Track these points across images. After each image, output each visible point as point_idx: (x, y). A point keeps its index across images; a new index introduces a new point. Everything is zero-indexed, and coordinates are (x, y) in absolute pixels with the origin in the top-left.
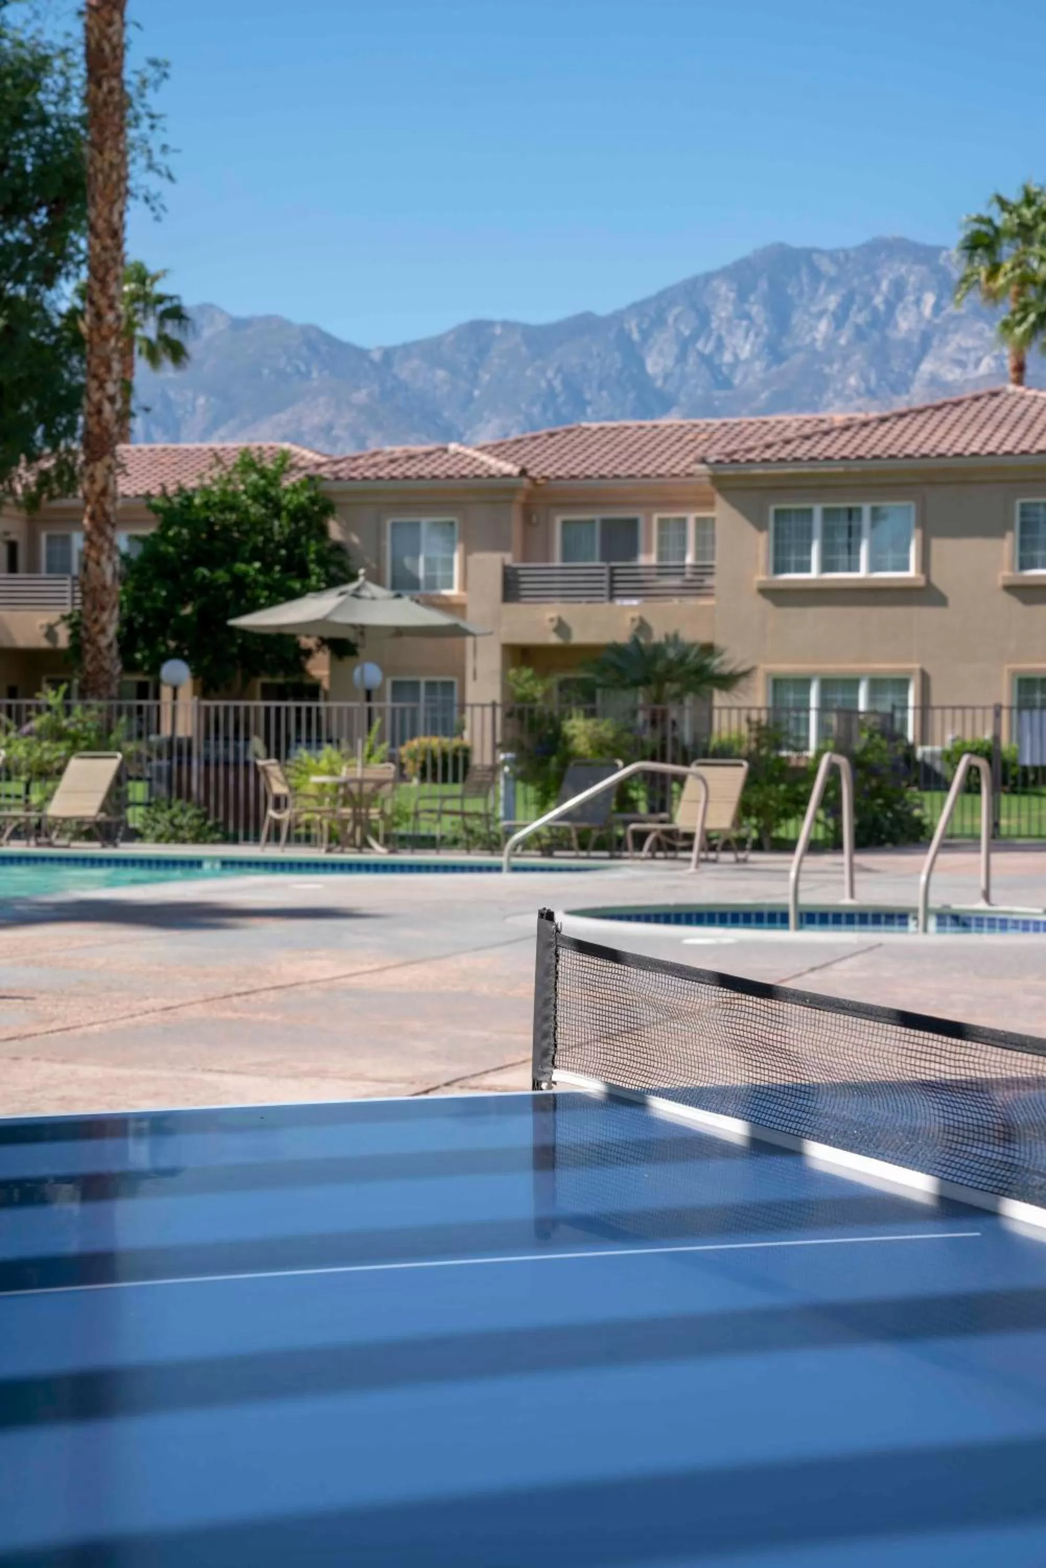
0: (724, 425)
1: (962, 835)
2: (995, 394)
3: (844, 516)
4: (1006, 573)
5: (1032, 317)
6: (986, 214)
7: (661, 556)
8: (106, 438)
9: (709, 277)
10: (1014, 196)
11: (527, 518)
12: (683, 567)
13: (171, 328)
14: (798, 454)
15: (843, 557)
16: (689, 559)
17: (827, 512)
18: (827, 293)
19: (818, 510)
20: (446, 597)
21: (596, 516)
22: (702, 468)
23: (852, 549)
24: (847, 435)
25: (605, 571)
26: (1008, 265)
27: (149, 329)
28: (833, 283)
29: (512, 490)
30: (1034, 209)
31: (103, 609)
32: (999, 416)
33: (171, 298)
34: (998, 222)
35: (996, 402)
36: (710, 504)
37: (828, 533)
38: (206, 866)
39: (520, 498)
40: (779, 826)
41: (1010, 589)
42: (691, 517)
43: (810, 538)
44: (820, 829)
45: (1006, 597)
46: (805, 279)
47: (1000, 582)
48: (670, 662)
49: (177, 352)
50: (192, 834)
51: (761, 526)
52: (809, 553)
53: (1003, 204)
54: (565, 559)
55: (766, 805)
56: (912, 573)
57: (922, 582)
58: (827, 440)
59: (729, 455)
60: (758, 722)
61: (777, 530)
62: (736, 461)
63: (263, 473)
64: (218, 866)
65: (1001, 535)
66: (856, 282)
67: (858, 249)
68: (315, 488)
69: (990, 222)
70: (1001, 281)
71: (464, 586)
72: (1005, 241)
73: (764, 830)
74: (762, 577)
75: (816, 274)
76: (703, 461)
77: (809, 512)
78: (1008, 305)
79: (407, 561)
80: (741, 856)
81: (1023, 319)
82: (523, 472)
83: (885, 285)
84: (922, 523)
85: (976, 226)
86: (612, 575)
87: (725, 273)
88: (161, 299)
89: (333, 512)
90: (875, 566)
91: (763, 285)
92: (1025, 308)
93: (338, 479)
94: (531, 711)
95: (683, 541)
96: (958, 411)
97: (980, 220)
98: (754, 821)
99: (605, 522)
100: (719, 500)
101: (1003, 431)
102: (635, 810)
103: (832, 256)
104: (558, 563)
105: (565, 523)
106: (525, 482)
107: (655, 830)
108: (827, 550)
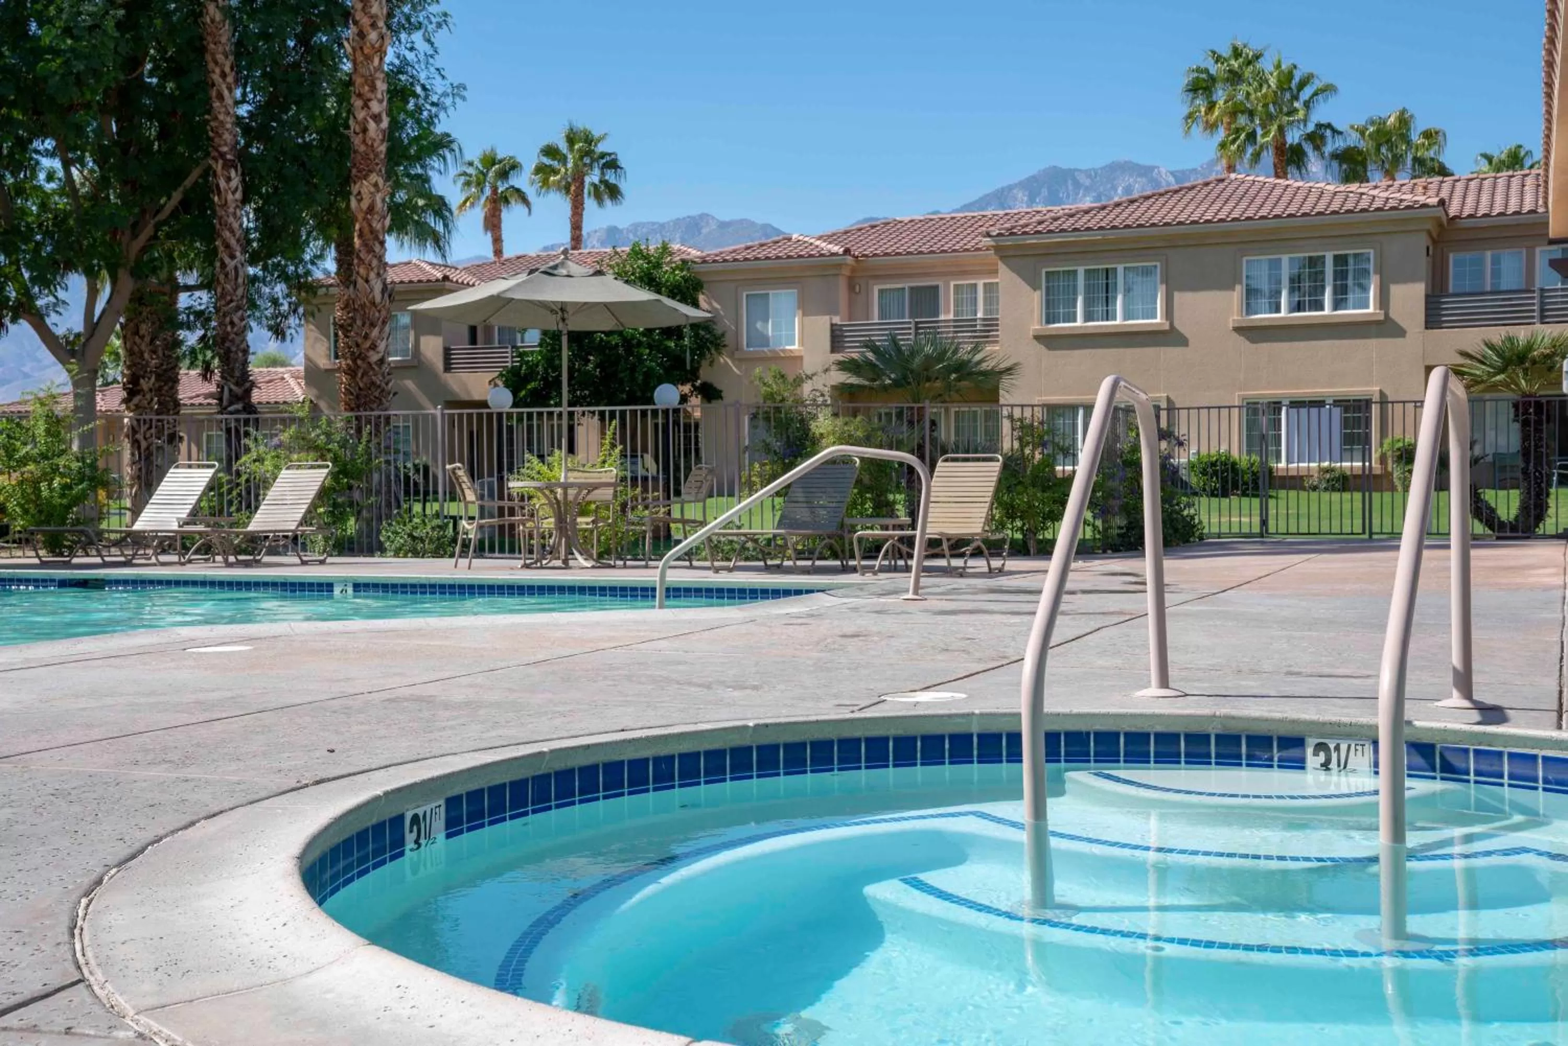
0: (1006, 214)
1: (1230, 534)
2: (1222, 180)
3: (1102, 276)
4: (1235, 317)
5: (1243, 136)
6: (1203, 66)
7: (956, 313)
8: (372, 156)
9: (1010, 188)
10: (1226, 52)
11: (851, 288)
12: (975, 320)
13: (610, 177)
14: (1065, 226)
15: (1100, 309)
16: (980, 315)
17: (1087, 272)
18: (1084, 196)
19: (1081, 270)
20: (791, 351)
21: (907, 284)
22: (987, 241)
23: (1108, 301)
24: (1103, 213)
25: (912, 326)
26: (1221, 102)
27: (593, 177)
28: (1087, 189)
29: (839, 266)
30: (1241, 60)
31: (373, 325)
32: (1225, 195)
33: (610, 154)
34: (1213, 71)
35: (1222, 186)
36: (995, 272)
37: (1089, 289)
38: (337, 591)
39: (846, 272)
40: (1045, 528)
41: (1238, 330)
42: (980, 284)
43: (1075, 293)
44: (1089, 530)
45: (1235, 335)
46: (1070, 188)
47: (1231, 325)
48: (928, 357)
49: (614, 192)
50: (433, 547)
51: (1035, 287)
52: (1075, 306)
53: (1218, 59)
54: (881, 317)
55: (1030, 506)
56: (1158, 319)
57: (1167, 327)
58: (1087, 217)
59: (1008, 230)
60: (1021, 420)
61: (1048, 288)
62: (1014, 234)
63: (646, 258)
64: (350, 590)
65: (1233, 289)
66: (1101, 189)
67: (1102, 169)
68: (688, 269)
69: (1206, 71)
70: (1216, 113)
71: (802, 343)
72: (1219, 85)
73: (1029, 533)
74: (1036, 325)
75: (1077, 185)
76: (988, 235)
77: (1075, 272)
78: (1221, 134)
79: (759, 325)
80: (996, 563)
81: (1238, 138)
82: (847, 251)
83: (1120, 190)
84: (1166, 280)
85: (1196, 75)
86: (917, 328)
87: (1023, 185)
88: (603, 155)
89: (702, 287)
90: (1127, 316)
91: (1045, 192)
92: (1238, 131)
93: (704, 262)
94: (778, 410)
95: (975, 301)
96: (1192, 193)
97: (1198, 70)
98: (1019, 523)
99: (912, 289)
100: (1002, 268)
101: (1231, 204)
102: (892, 514)
103: (1087, 173)
104: (876, 321)
105: (881, 292)
106: (849, 259)
107: (892, 537)
108: (1088, 303)
